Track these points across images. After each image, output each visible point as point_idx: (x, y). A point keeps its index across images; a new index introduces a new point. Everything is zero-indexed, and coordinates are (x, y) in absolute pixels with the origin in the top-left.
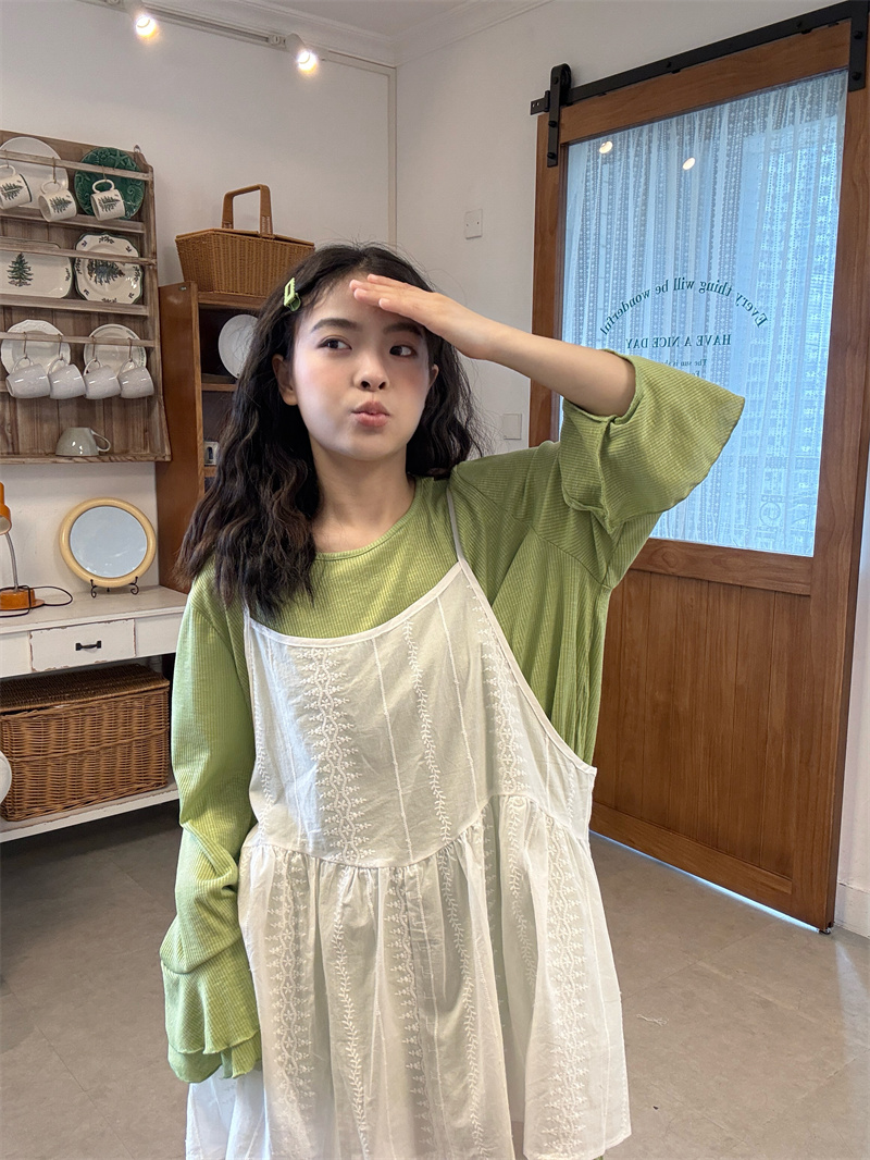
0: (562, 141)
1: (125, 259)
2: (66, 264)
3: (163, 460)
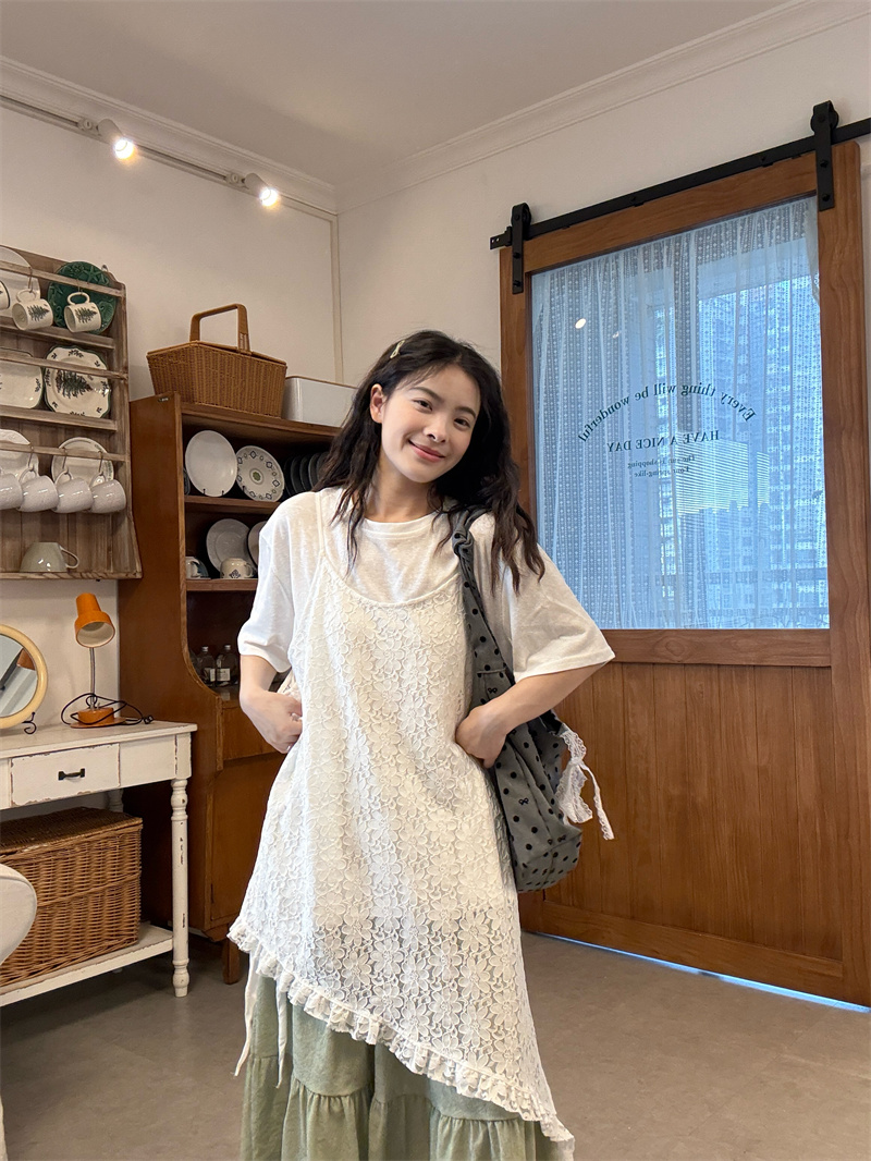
0: (526, 270)
1: (94, 372)
2: (37, 374)
3: (133, 577)
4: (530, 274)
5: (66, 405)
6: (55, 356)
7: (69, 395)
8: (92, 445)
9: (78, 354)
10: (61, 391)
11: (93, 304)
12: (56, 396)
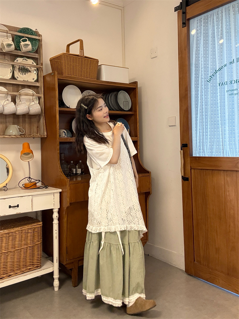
1: (31, 66)
2: (11, 67)
3: (44, 137)
4: (189, 20)
5: (21, 77)
6: (17, 61)
7: (23, 74)
8: (30, 91)
9: (26, 60)
10: (20, 73)
11: (29, 42)
12: (17, 74)
